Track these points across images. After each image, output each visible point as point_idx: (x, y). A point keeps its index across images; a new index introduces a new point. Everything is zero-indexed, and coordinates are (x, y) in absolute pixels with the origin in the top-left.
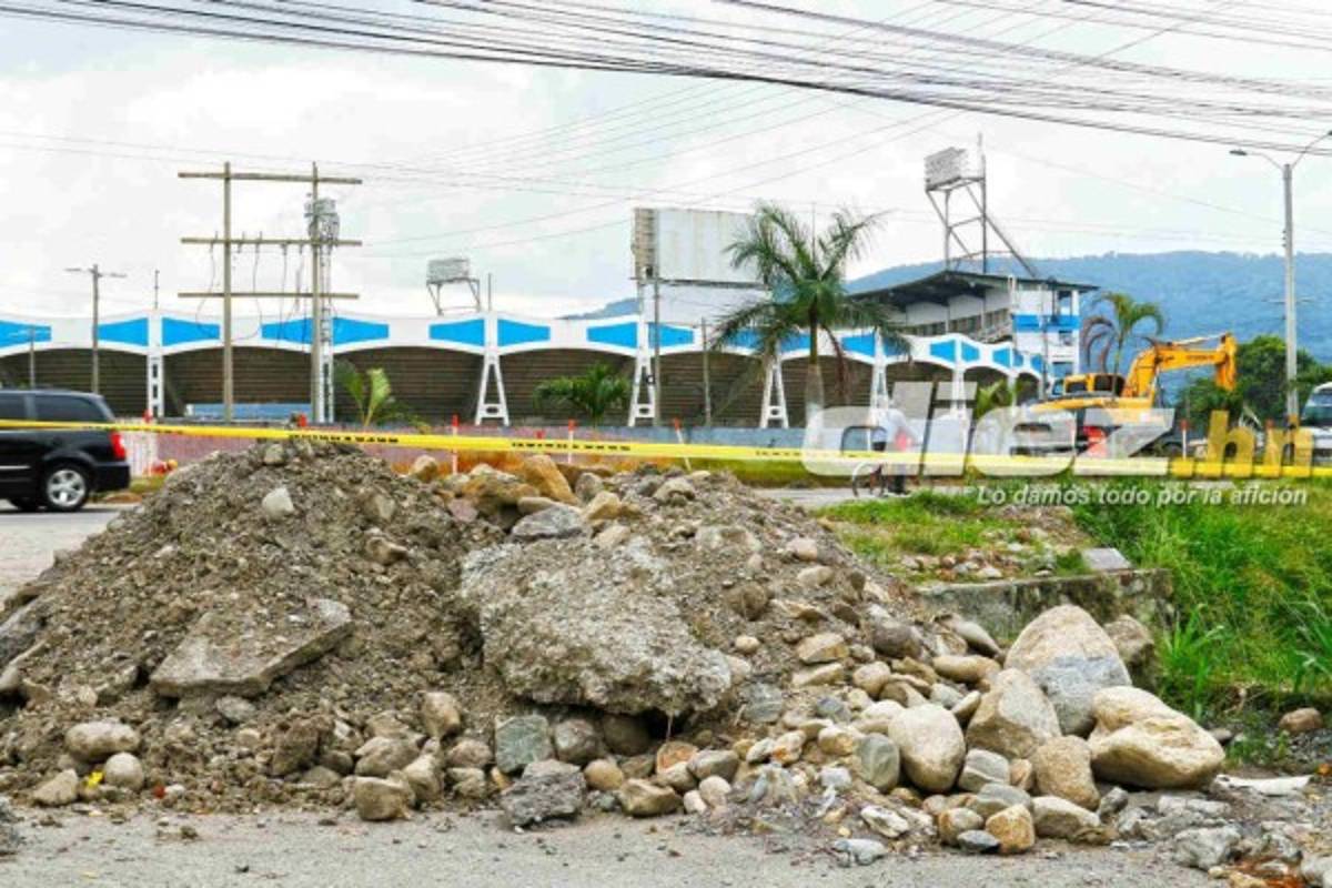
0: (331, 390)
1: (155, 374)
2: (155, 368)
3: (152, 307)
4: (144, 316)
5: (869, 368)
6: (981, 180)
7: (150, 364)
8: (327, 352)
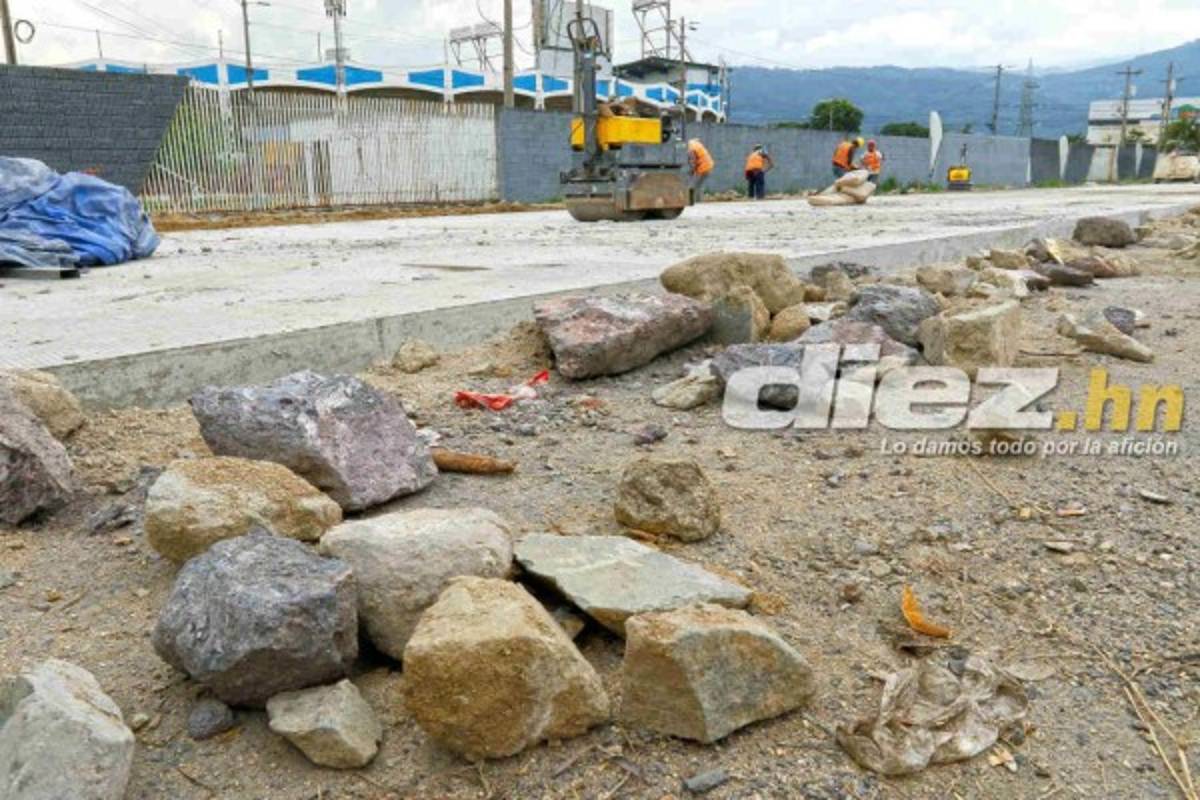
6: (667, 5)
8: (343, 90)
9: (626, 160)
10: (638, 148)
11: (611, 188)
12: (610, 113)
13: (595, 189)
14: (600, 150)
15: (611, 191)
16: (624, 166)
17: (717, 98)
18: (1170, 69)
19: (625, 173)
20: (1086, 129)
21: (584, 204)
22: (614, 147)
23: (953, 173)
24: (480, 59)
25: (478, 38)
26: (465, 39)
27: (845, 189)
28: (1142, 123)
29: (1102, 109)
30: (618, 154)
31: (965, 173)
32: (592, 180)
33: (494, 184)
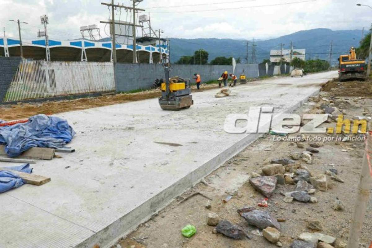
0: (49, 56)
1: (7, 52)
2: (6, 50)
3: (4, 36)
4: (2, 38)
5: (149, 53)
6: (149, 21)
7: (5, 49)
8: (48, 47)
9: (178, 95)
10: (180, 91)
11: (174, 102)
12: (173, 82)
13: (169, 103)
14: (170, 92)
15: (174, 103)
16: (177, 96)
17: (166, 49)
18: (291, 44)
19: (178, 98)
20: (270, 58)
21: (166, 106)
22: (174, 91)
23: (241, 77)
24: (90, 36)
25: (90, 29)
26: (85, 30)
27: (224, 92)
28: (284, 56)
29: (273, 52)
30: (175, 93)
31: (244, 77)
32: (168, 100)
33: (114, 86)
